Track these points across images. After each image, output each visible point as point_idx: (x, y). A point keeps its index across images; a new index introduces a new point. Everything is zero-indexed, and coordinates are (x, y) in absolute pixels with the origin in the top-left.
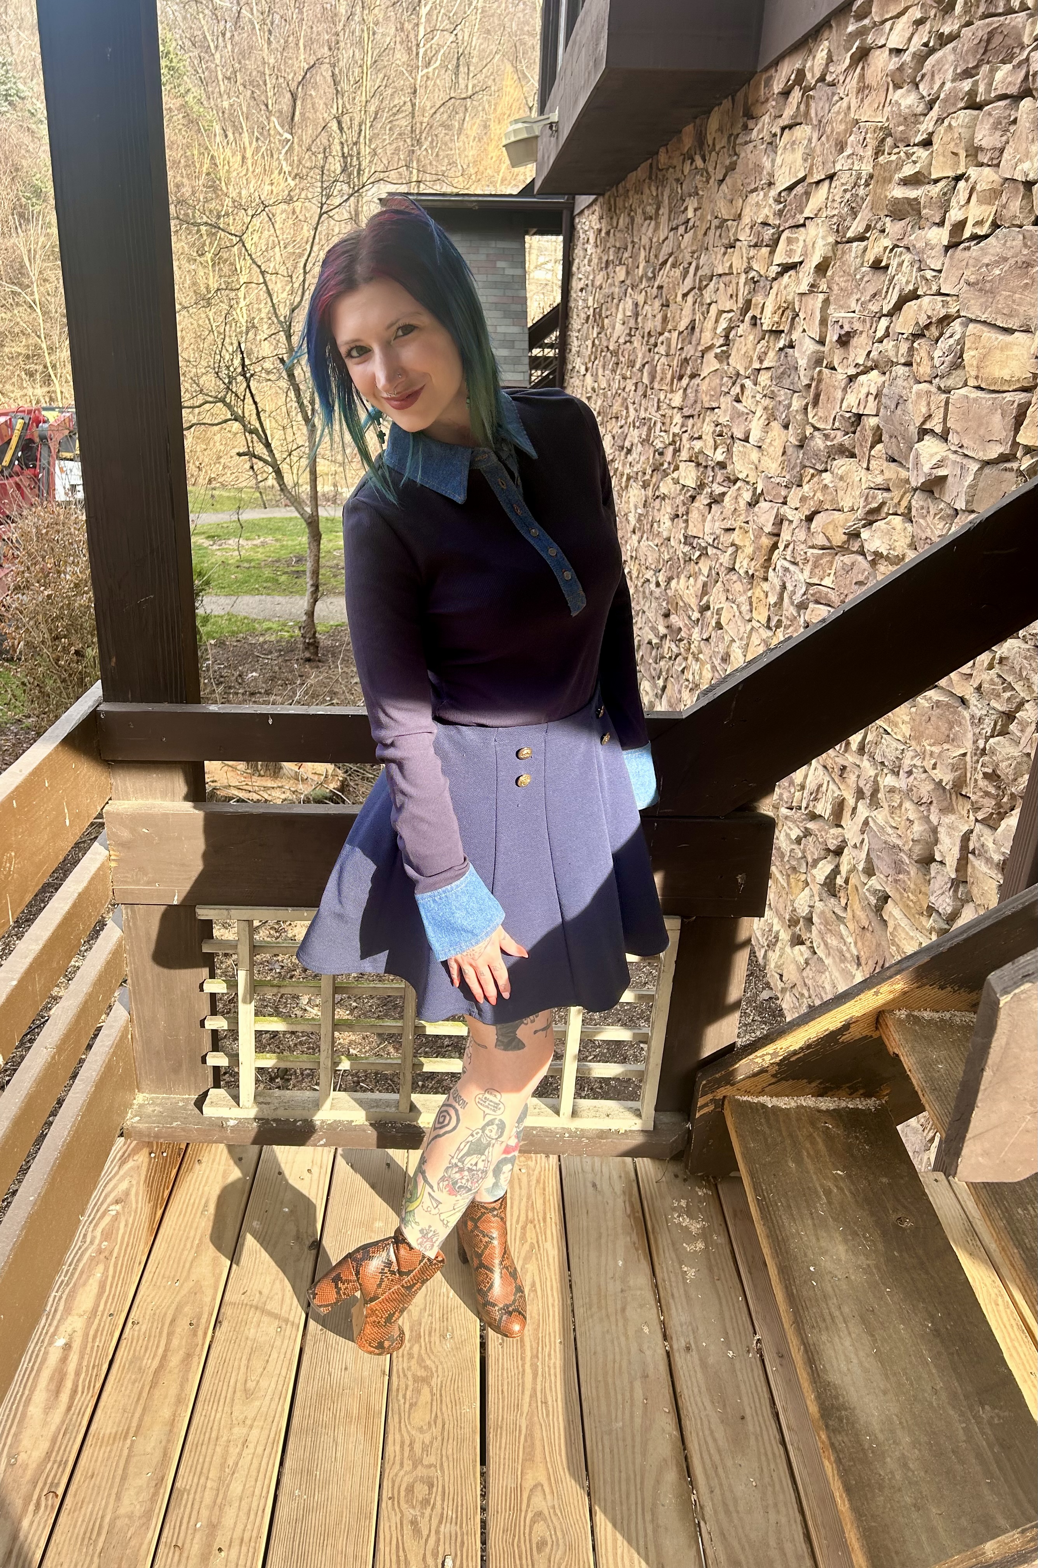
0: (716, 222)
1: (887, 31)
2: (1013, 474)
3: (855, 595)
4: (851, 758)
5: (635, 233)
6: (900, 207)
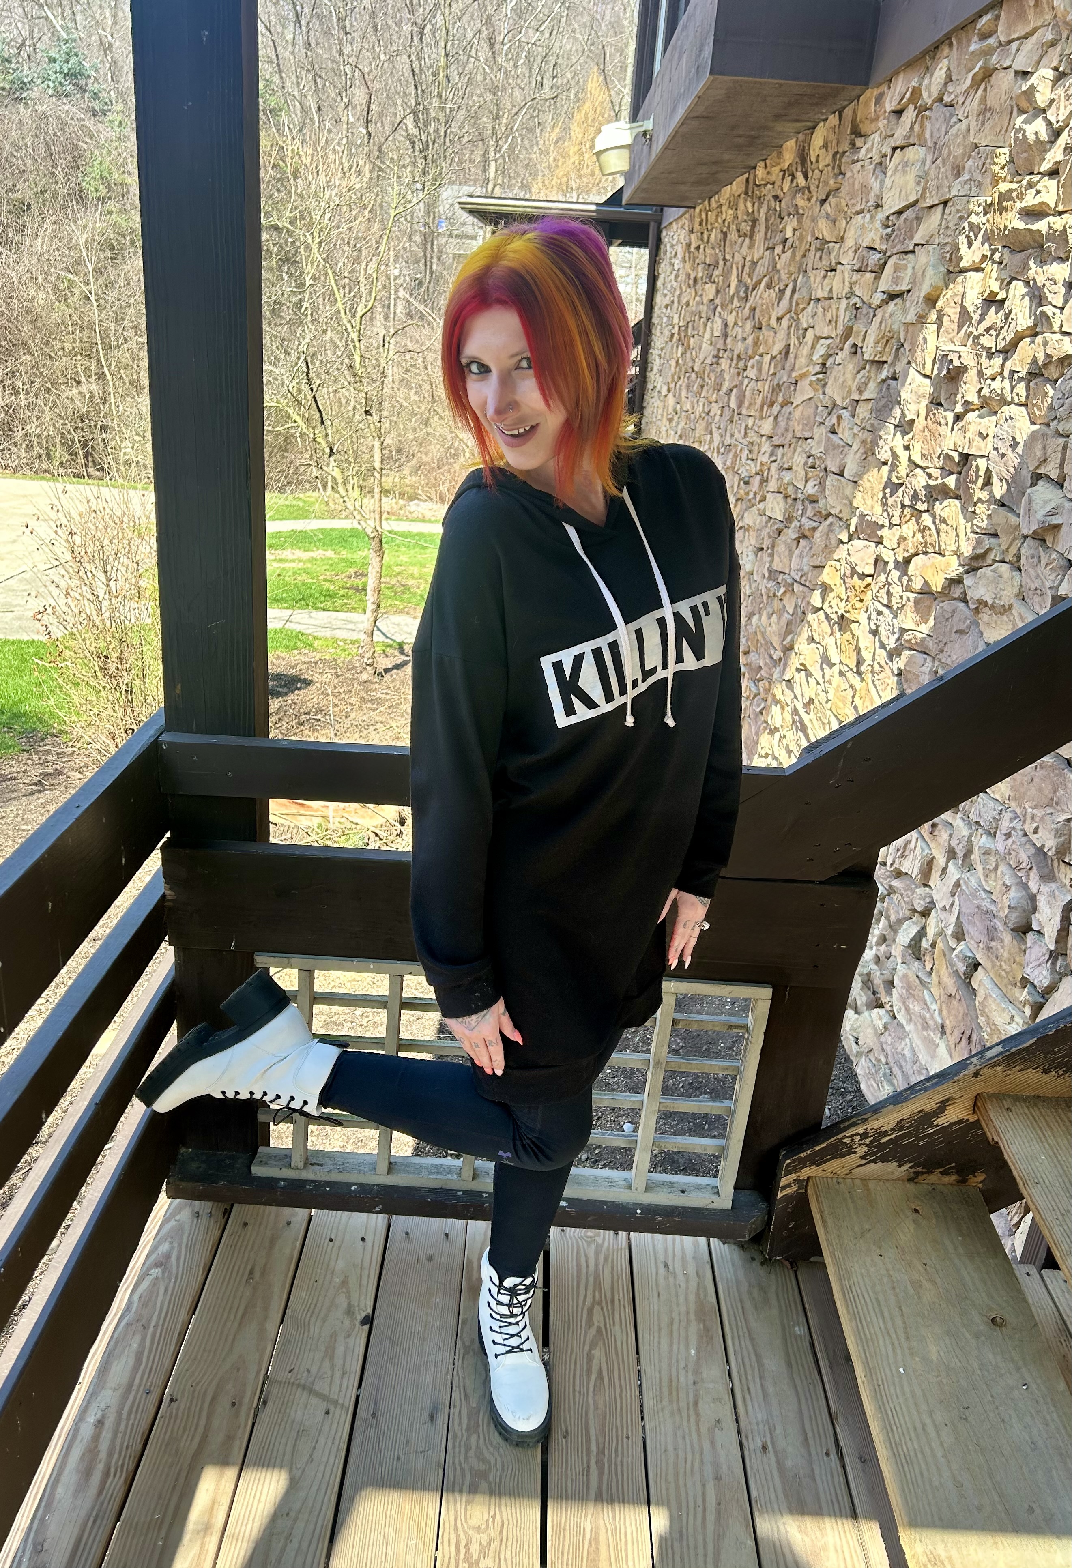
0: (816, 244)
1: (1014, 51)
5: (727, 250)
6: (1021, 238)
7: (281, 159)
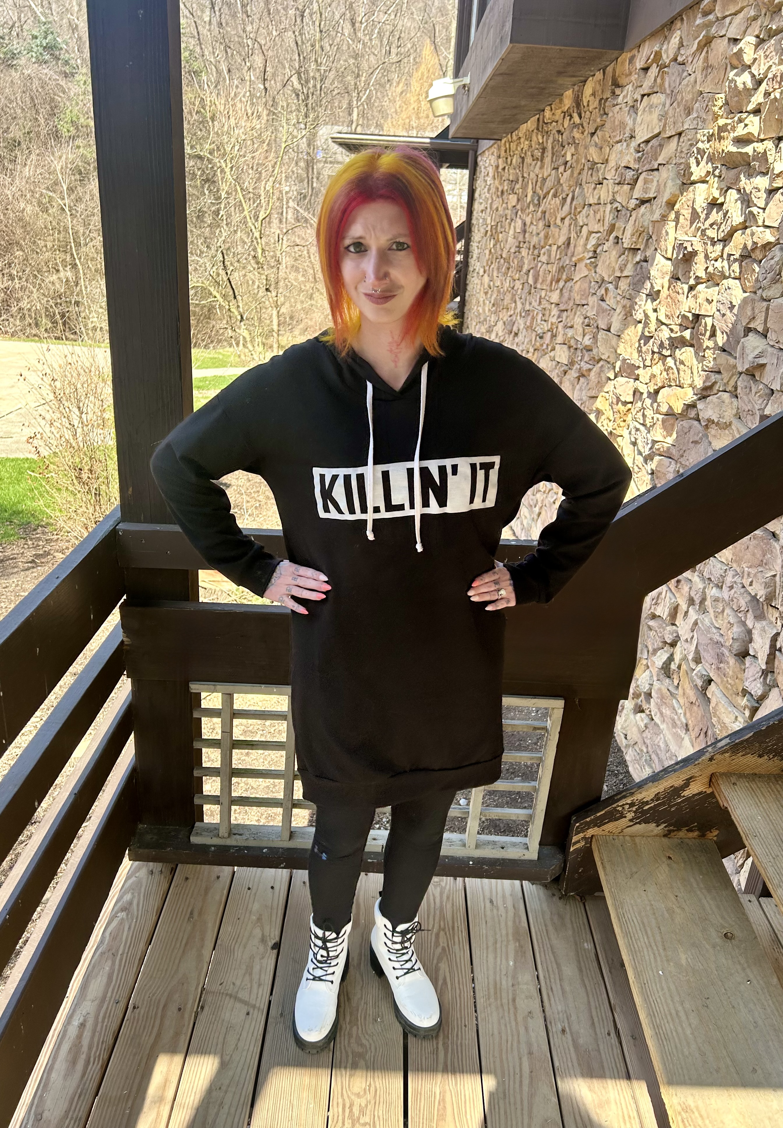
0: (588, 165)
1: (727, 24)
5: (525, 170)
6: (734, 159)
7: (202, 107)
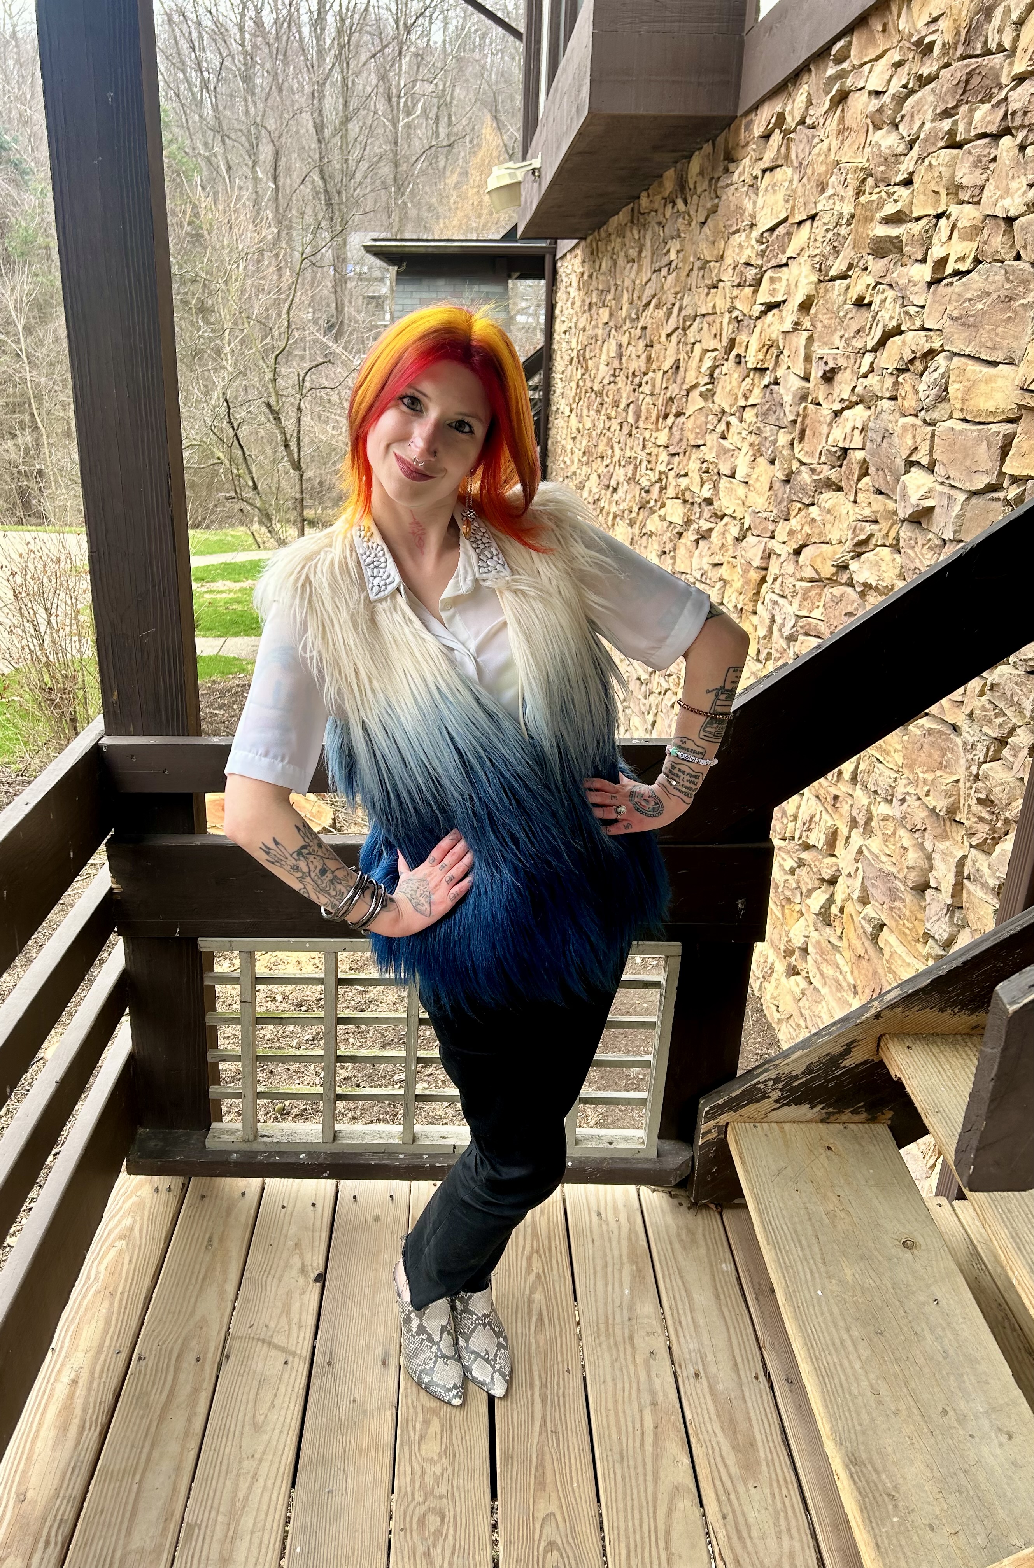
0: (698, 264)
1: (866, 73)
2: (1000, 504)
3: (843, 625)
4: (843, 788)
5: (618, 275)
6: (883, 244)
7: (196, 216)
